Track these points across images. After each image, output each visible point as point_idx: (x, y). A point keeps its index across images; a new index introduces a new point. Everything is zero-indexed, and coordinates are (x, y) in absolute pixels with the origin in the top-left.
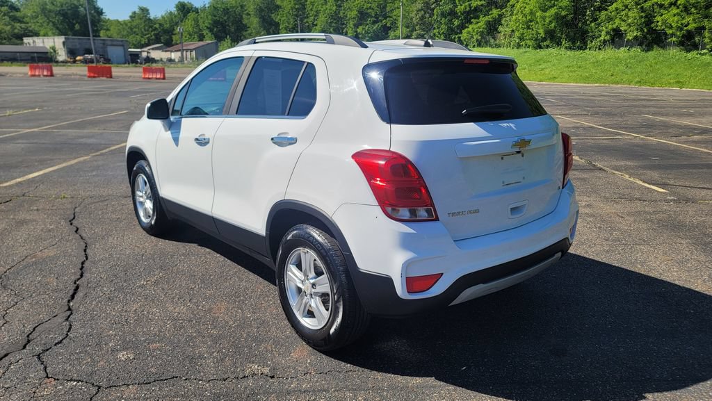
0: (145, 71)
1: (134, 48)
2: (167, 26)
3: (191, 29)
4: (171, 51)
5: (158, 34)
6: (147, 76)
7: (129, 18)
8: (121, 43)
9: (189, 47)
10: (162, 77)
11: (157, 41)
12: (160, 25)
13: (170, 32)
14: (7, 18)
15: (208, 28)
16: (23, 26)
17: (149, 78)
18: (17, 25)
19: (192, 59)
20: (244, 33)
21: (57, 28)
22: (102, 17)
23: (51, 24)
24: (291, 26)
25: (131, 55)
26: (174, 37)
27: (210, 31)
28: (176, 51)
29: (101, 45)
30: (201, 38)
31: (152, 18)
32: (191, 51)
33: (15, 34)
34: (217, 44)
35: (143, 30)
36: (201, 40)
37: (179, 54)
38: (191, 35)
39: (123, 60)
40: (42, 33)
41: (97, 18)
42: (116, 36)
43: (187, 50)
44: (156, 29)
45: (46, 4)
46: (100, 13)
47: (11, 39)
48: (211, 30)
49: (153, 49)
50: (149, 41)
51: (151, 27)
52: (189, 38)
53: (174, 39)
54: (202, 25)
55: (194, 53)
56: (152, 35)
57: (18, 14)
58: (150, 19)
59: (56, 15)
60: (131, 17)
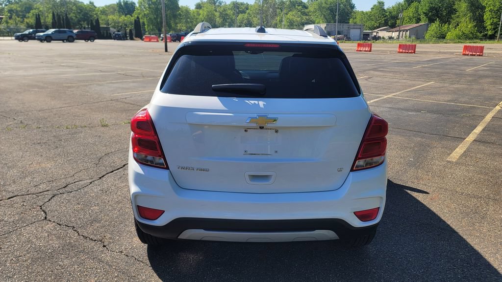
0: (359, 45)
1: (369, 30)
2: (394, 13)
3: (411, 15)
4: (393, 32)
5: (387, 20)
6: (359, 49)
7: (370, 10)
8: (359, 27)
9: (406, 29)
10: (369, 50)
11: (386, 24)
12: (390, 13)
13: (395, 18)
14: (299, 13)
15: (424, 13)
16: (307, 17)
17: (360, 51)
18: (304, 17)
19: (406, 37)
20: (452, 16)
21: (326, 18)
22: (354, 10)
23: (323, 16)
24: (495, 9)
25: (364, 35)
26: (397, 21)
27: (426, 16)
28: (396, 31)
29: (347, 29)
30: (418, 20)
31: (385, 8)
32: (407, 31)
33: (302, 23)
34: (428, 25)
35: (377, 17)
36: (417, 22)
37: (397, 33)
38: (410, 19)
39: (358, 38)
40: (317, 22)
41: (350, 10)
42: (359, 22)
43: (404, 31)
44: (386, 16)
45: (322, 4)
46: (352, 7)
47: (299, 26)
48: (426, 14)
49: (381, 30)
50: (379, 25)
51: (383, 15)
52: (409, 22)
53: (397, 23)
54: (420, 11)
55: (408, 33)
56: (383, 21)
57: (306, 10)
58: (384, 9)
59: (327, 10)
60: (372, 9)
